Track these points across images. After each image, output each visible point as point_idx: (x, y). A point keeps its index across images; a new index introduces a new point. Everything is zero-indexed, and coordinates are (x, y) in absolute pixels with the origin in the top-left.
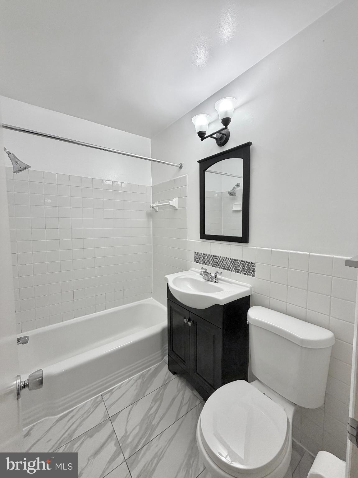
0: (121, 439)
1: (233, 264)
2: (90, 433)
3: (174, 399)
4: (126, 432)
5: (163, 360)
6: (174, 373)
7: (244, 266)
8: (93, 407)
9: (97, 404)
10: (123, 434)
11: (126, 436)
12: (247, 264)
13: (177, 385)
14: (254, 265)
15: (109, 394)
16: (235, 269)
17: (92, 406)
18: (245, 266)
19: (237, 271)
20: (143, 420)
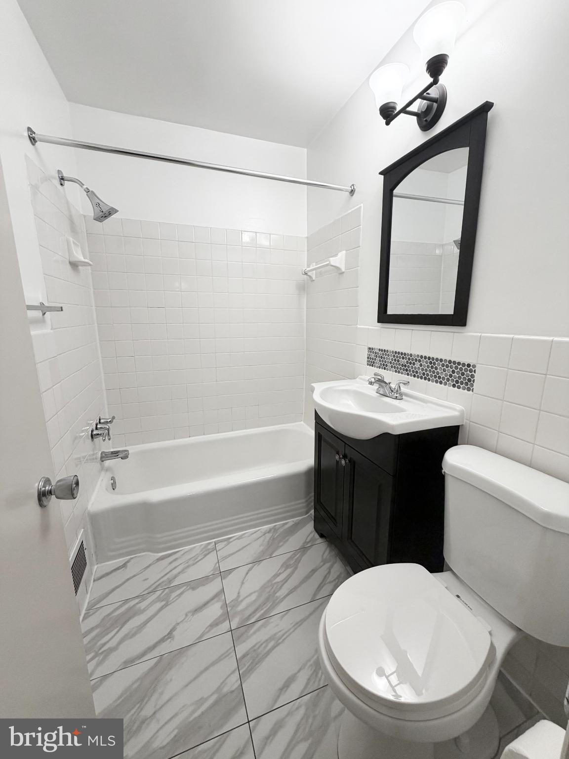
0: (231, 602)
1: (432, 367)
2: (194, 585)
3: (314, 571)
4: (238, 596)
5: (309, 514)
6: (322, 536)
7: (453, 372)
8: (203, 554)
9: (207, 552)
10: (234, 596)
11: (237, 601)
12: (459, 367)
13: (324, 553)
14: (474, 369)
15: (225, 543)
16: (435, 377)
17: (201, 553)
18: (456, 371)
19: (439, 380)
20: (263, 588)
